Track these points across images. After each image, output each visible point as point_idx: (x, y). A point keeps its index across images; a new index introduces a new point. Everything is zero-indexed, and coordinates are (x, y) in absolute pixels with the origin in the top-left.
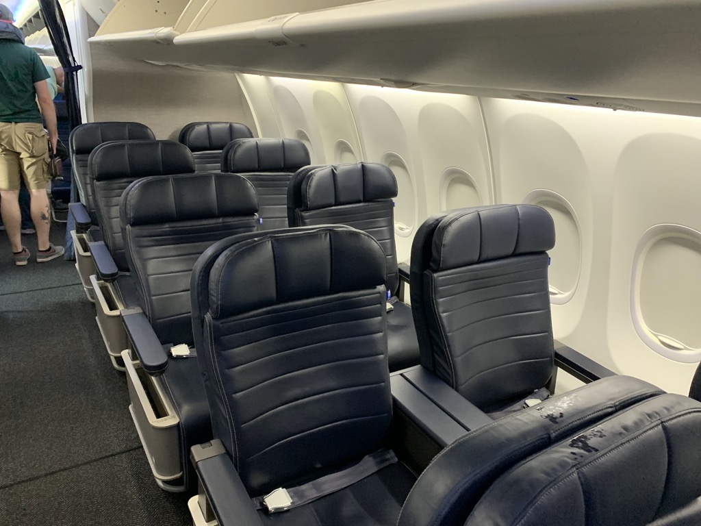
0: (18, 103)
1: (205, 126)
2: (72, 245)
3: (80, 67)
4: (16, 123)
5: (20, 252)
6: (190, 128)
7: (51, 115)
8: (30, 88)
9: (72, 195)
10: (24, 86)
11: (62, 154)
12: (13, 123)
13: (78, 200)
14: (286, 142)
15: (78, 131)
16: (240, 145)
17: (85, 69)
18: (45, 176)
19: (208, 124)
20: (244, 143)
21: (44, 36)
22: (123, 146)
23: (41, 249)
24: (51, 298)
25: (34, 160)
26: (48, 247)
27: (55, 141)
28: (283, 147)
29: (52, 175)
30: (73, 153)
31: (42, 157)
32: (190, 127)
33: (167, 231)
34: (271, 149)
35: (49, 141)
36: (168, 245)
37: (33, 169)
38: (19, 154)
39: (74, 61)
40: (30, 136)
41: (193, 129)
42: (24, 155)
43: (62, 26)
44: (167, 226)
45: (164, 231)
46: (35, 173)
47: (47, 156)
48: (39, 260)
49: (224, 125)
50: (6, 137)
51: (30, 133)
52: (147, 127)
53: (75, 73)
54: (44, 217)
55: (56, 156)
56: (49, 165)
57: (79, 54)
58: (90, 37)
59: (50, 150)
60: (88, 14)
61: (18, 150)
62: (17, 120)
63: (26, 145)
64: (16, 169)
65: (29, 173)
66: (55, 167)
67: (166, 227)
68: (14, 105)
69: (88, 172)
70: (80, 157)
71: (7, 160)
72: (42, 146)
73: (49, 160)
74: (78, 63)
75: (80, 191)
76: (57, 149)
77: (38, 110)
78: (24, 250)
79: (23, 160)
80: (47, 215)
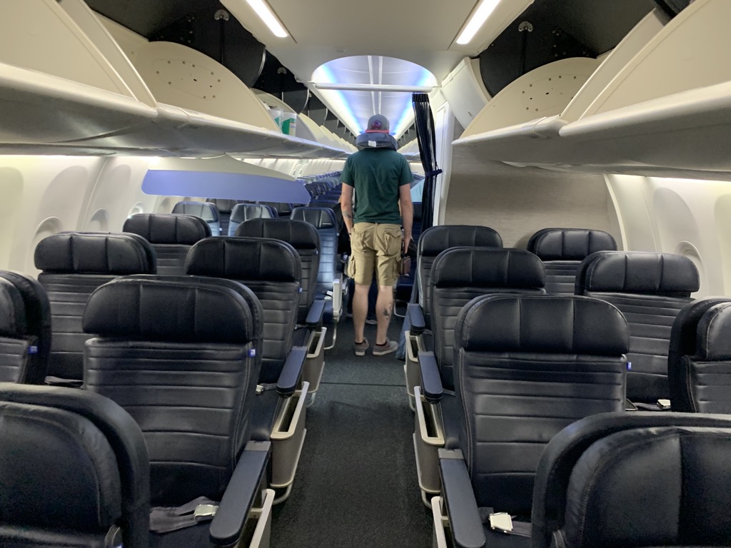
0: (384, 206)
1: (560, 233)
2: (404, 344)
3: (440, 171)
4: (379, 223)
5: (361, 344)
6: (541, 235)
7: (409, 216)
8: (395, 191)
9: (413, 294)
10: (391, 189)
11: (412, 253)
12: (376, 224)
13: (417, 301)
14: (666, 257)
15: (428, 232)
16: (604, 259)
17: (445, 173)
18: (394, 274)
19: (564, 230)
20: (608, 256)
21: (415, 144)
22: (468, 253)
23: (378, 343)
24: (378, 396)
25: (387, 259)
26: (384, 342)
27: (408, 242)
28: (662, 264)
29: (400, 273)
30: (420, 254)
31: (394, 256)
32: (542, 233)
33: (506, 362)
34: (645, 266)
35: (403, 240)
36: (505, 379)
37: (385, 266)
38: (376, 252)
39: (436, 165)
40: (388, 236)
41: (545, 236)
42: (380, 253)
43: (430, 132)
44: (507, 356)
45: (502, 362)
46: (386, 271)
47: (399, 254)
48: (375, 353)
49: (582, 232)
50: (368, 237)
51: (388, 233)
52: (496, 232)
53: (434, 177)
54: (386, 313)
55: (406, 255)
56: (398, 264)
57: (442, 159)
58: (454, 140)
59: (403, 249)
60: (456, 119)
61: (376, 248)
62: (380, 221)
63: (383, 244)
64: (371, 265)
65: (381, 270)
66: (404, 265)
67: (505, 357)
68: (380, 207)
69: (430, 275)
70: (426, 259)
71: (366, 257)
72: (396, 246)
73: (400, 259)
74: (439, 167)
75: (420, 293)
76: (409, 249)
77: (399, 212)
78: (364, 341)
79: (379, 258)
80: (389, 312)
